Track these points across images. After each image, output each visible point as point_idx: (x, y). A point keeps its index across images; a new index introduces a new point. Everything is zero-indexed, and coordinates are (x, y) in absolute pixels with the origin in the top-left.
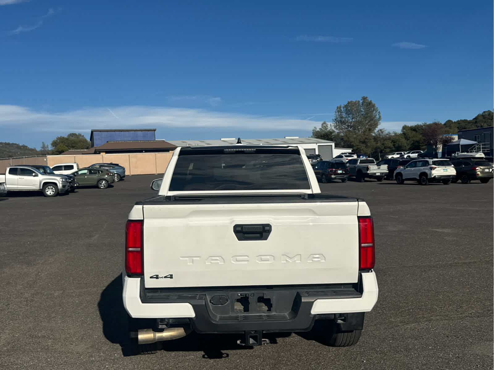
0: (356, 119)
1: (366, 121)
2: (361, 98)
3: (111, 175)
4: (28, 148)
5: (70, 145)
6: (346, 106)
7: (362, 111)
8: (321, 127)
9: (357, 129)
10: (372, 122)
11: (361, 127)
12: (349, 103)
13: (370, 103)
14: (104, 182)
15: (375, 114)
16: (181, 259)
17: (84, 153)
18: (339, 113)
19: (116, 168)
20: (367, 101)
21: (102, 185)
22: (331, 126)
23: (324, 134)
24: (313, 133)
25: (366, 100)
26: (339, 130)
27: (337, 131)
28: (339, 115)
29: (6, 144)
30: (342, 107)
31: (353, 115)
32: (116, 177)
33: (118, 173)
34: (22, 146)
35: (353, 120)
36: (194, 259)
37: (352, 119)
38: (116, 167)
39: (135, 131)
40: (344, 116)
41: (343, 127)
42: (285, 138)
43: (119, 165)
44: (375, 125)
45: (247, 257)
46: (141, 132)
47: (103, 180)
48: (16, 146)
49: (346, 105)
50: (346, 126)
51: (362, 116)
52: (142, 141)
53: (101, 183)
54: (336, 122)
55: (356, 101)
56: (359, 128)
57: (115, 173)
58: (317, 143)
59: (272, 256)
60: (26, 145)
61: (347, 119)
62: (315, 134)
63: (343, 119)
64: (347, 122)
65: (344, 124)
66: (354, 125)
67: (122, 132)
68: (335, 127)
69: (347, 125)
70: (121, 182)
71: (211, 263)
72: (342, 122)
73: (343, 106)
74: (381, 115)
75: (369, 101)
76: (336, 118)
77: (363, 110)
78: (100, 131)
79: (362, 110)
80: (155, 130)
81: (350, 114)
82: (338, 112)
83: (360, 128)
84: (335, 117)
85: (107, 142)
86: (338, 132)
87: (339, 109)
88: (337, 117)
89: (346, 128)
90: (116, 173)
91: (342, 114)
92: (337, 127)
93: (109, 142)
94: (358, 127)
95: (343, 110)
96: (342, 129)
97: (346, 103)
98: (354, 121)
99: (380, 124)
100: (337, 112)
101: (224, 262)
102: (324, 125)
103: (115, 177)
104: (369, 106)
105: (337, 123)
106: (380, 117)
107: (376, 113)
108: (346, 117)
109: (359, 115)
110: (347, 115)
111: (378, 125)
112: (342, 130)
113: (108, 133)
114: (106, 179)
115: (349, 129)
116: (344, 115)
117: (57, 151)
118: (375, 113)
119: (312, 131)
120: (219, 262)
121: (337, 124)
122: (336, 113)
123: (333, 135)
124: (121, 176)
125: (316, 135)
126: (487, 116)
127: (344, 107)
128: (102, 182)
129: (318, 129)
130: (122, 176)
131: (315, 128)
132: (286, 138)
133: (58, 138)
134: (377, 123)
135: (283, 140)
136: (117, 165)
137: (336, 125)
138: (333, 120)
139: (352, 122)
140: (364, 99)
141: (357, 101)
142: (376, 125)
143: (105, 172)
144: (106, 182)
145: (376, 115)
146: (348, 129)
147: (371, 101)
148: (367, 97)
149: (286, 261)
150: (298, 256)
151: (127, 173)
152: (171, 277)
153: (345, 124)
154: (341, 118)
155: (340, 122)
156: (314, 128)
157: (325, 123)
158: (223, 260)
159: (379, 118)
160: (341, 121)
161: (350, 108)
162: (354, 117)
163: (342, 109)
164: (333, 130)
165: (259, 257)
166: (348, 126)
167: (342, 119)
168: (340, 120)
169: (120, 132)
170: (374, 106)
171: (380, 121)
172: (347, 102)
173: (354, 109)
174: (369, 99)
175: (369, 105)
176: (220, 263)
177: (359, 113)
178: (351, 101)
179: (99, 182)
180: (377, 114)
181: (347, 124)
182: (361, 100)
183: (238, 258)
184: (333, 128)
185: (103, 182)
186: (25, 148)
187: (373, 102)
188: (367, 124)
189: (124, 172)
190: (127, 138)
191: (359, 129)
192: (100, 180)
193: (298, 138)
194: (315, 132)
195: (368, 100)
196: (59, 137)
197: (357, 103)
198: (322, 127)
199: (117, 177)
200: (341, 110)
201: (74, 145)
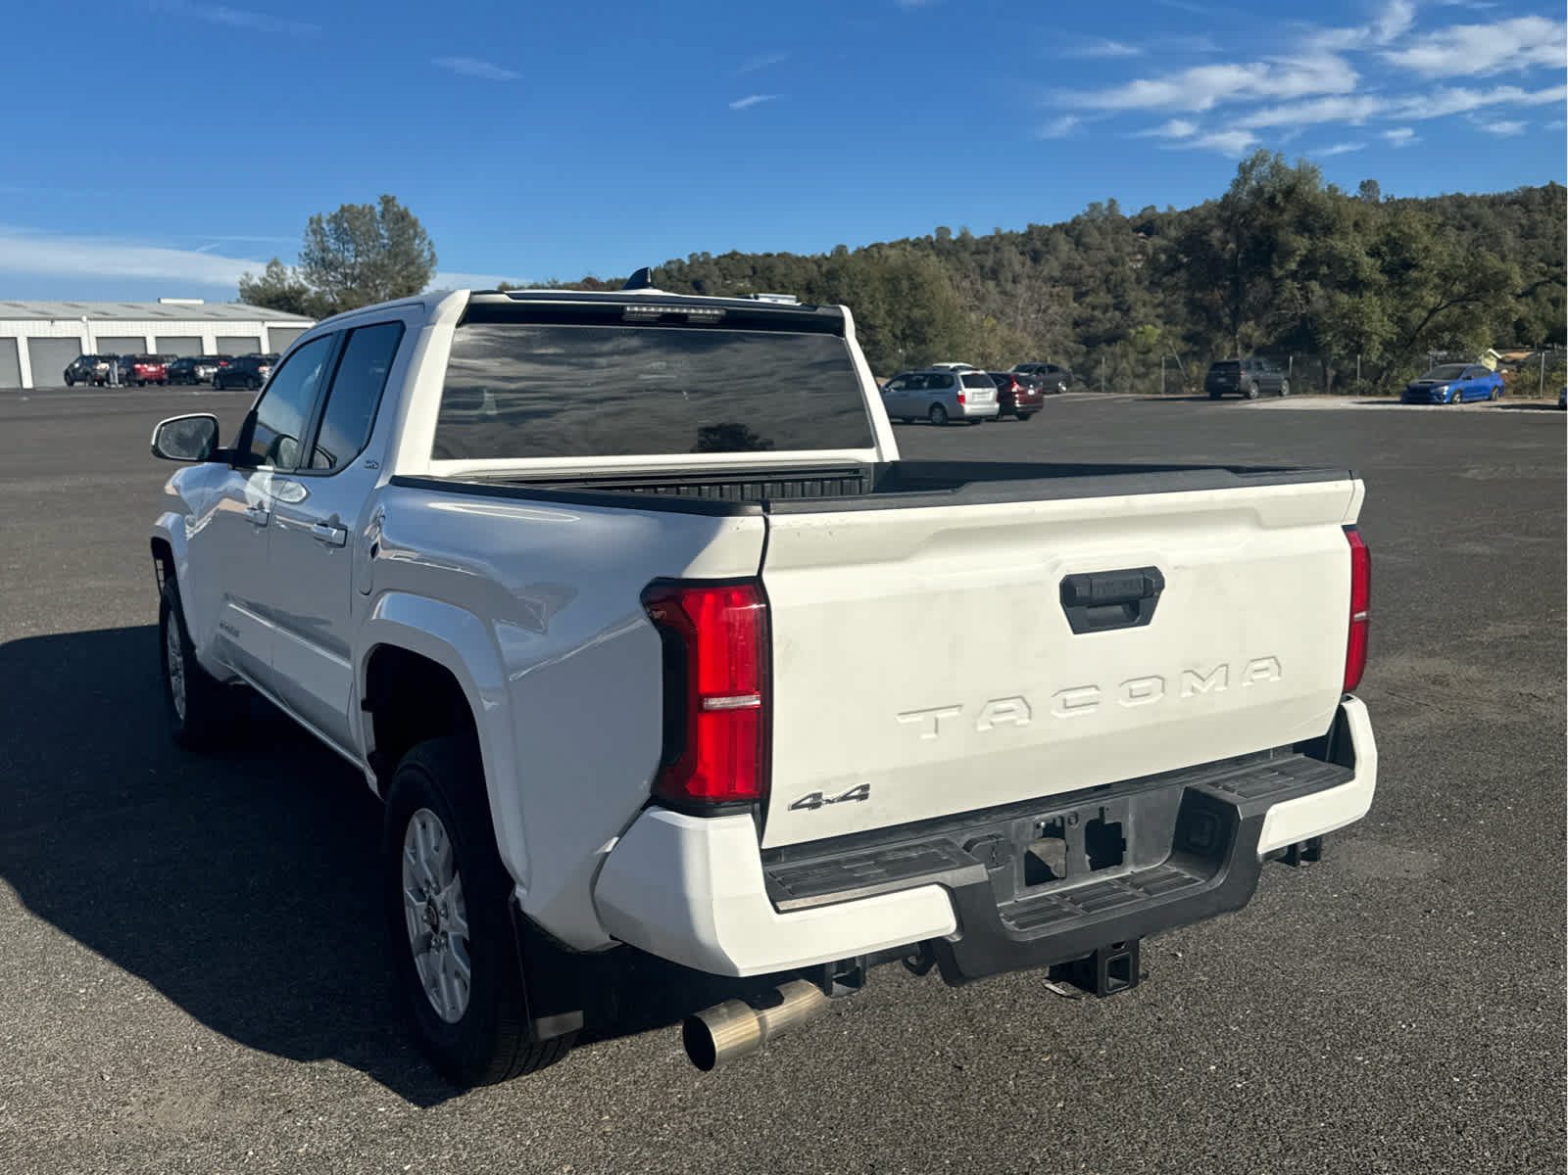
0: (368, 256)
1: (395, 265)
2: (379, 200)
6: (335, 219)
7: (382, 237)
8: (264, 274)
9: (371, 285)
10: (412, 269)
11: (384, 282)
12: (343, 210)
13: (403, 216)
15: (420, 249)
18: (316, 237)
20: (396, 209)
22: (294, 275)
23: (277, 296)
24: (241, 290)
25: (394, 206)
26: (319, 287)
27: (314, 289)
28: (317, 243)
30: (324, 220)
31: (357, 245)
35: (359, 259)
36: (941, 715)
37: (356, 256)
40: (332, 247)
41: (331, 279)
42: (159, 300)
44: (421, 277)
49: (336, 215)
50: (339, 276)
51: (382, 250)
54: (309, 264)
55: (364, 208)
56: (378, 282)
58: (263, 321)
59: (1159, 678)
61: (340, 255)
62: (246, 294)
63: (331, 255)
64: (343, 263)
65: (333, 270)
66: (361, 273)
68: (308, 277)
69: (341, 274)
71: (992, 724)
72: (327, 263)
73: (326, 216)
74: (435, 250)
75: (402, 208)
76: (307, 251)
77: (386, 234)
79: (382, 232)
81: (348, 242)
82: (314, 232)
83: (381, 284)
84: (305, 247)
86: (316, 293)
87: (314, 226)
88: (313, 248)
89: (340, 282)
91: (325, 239)
92: (314, 277)
94: (373, 281)
95: (327, 229)
96: (328, 283)
97: (335, 210)
98: (360, 264)
99: (434, 277)
100: (310, 233)
101: (1030, 717)
102: (274, 269)
104: (400, 225)
105: (313, 264)
106: (433, 255)
107: (422, 245)
108: (338, 250)
109: (374, 247)
110: (341, 245)
111: (429, 278)
112: (328, 285)
115: (349, 284)
116: (331, 243)
118: (419, 245)
119: (239, 285)
120: (1014, 717)
121: (311, 268)
122: (307, 235)
123: (305, 301)
125: (250, 297)
126: (675, 274)
127: (329, 222)
129: (256, 281)
131: (247, 275)
132: (163, 301)
134: (426, 273)
135: (155, 307)
137: (308, 270)
138: (300, 255)
139: (355, 263)
140: (387, 201)
141: (368, 205)
142: (423, 279)
145: (423, 251)
146: (346, 284)
147: (406, 209)
148: (394, 198)
149: (1193, 691)
150: (1220, 669)
152: (863, 793)
153: (336, 270)
154: (323, 251)
155: (321, 263)
156: (244, 277)
157: (275, 263)
158: (1027, 710)
159: (431, 260)
160: (323, 259)
161: (347, 223)
162: (362, 252)
163: (324, 225)
164: (302, 285)
165: (1126, 684)
166: (345, 276)
167: (325, 255)
168: (319, 256)
170: (414, 224)
171: (434, 268)
172: (339, 208)
173: (358, 229)
174: (401, 203)
175: (401, 221)
176: (1018, 723)
177: (373, 241)
178: (351, 206)
180: (426, 248)
181: (341, 270)
182: (379, 204)
183: (1069, 696)
184: (301, 278)
187: (413, 213)
188: (399, 273)
191: (375, 286)
193: (201, 302)
194: (246, 287)
195: (398, 206)
197: (367, 210)
198: (269, 276)
200: (322, 228)
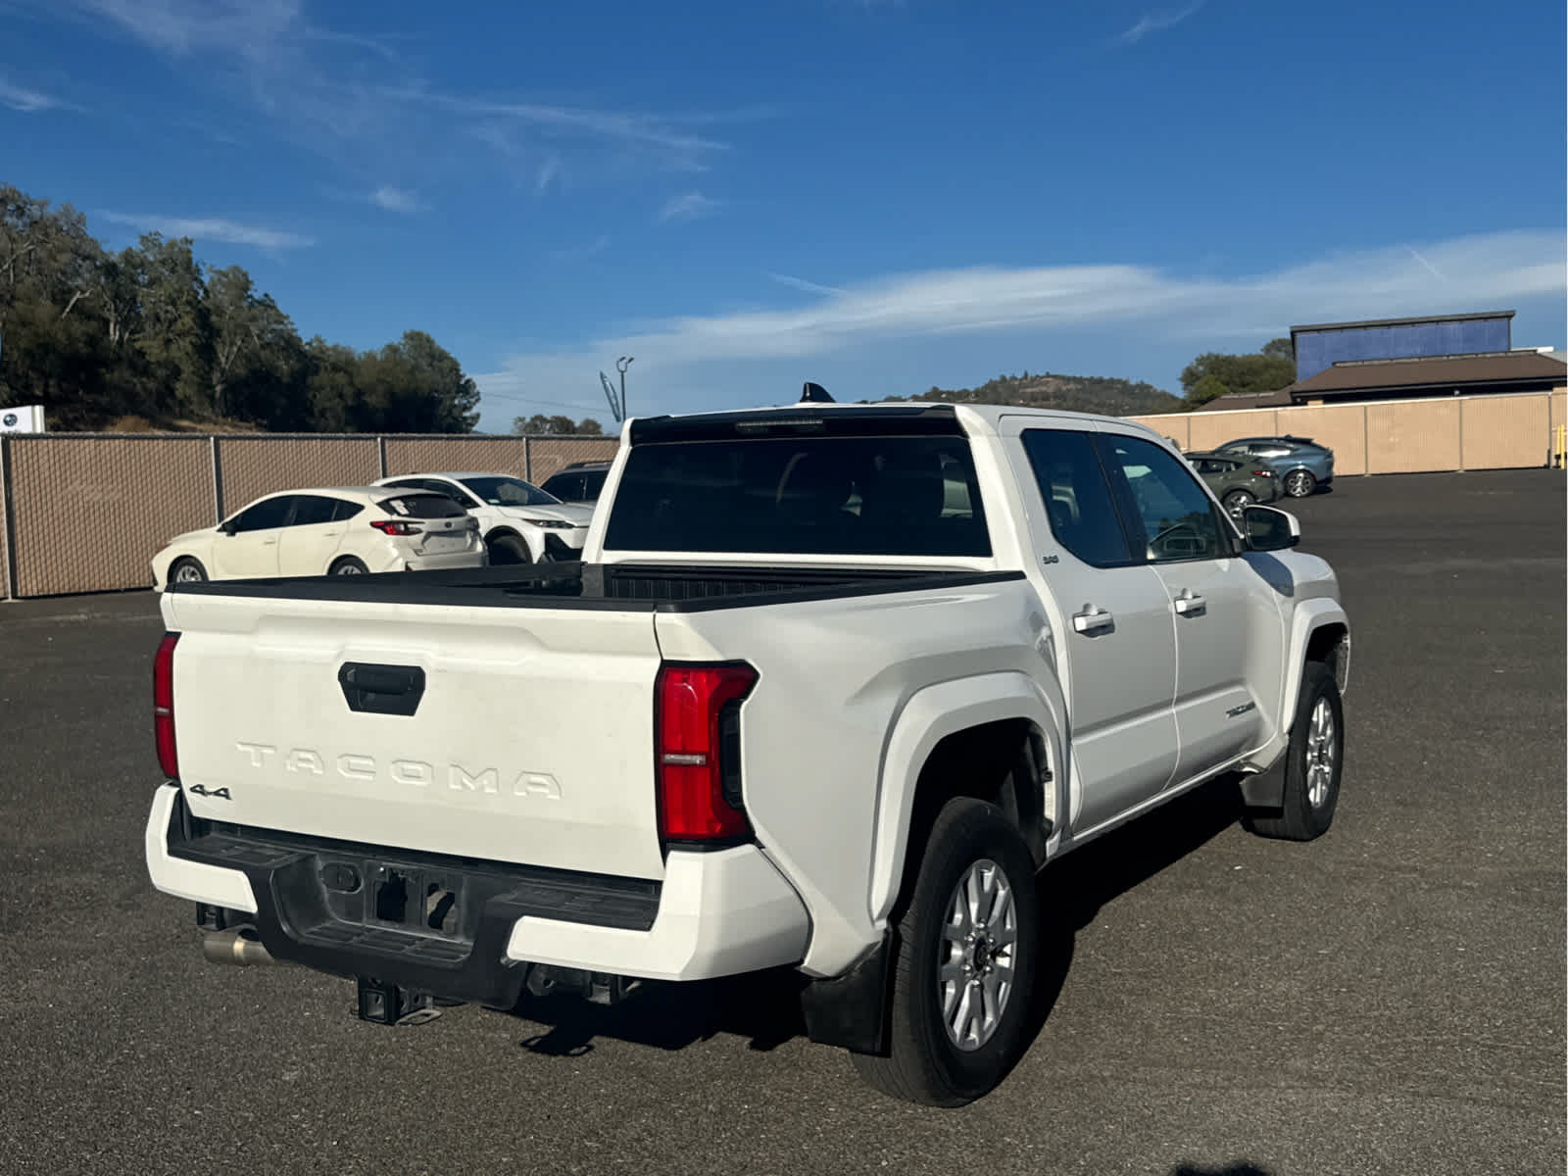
3: (1265, 476)
4: (1155, 391)
5: (1237, 380)
14: (1244, 499)
16: (239, 747)
17: (1261, 404)
19: (1300, 452)
21: (1238, 509)
29: (1091, 380)
32: (1300, 483)
33: (1308, 469)
34: (1137, 386)
36: (265, 751)
38: (1303, 449)
39: (1438, 322)
43: (1315, 441)
45: (371, 763)
46: (1455, 325)
47: (1240, 493)
48: (1119, 386)
52: (1451, 358)
53: (1233, 501)
57: (1301, 467)
59: (427, 764)
60: (1147, 381)
67: (1393, 330)
70: (1316, 498)
71: (297, 767)
78: (1319, 330)
80: (1509, 316)
85: (1334, 364)
90: (1303, 471)
93: (1338, 365)
101: (324, 768)
103: (1296, 483)
113: (1346, 333)
114: (1251, 490)
117: (1193, 402)
120: (312, 766)
124: (1315, 479)
128: (1236, 498)
130: (1318, 478)
133: (1201, 361)
136: (1307, 442)
143: (1248, 468)
144: (1251, 498)
149: (463, 784)
150: (490, 772)
151: (1339, 469)
152: (227, 794)
158: (321, 764)
165: (398, 763)
169: (1385, 330)
176: (314, 772)
179: (1228, 498)
183: (353, 761)
185: (1239, 499)
186: (1144, 389)
189: (1330, 465)
190: (1407, 348)
192: (1228, 494)
196: (1205, 354)
199: (1303, 483)
201: (1247, 378)
